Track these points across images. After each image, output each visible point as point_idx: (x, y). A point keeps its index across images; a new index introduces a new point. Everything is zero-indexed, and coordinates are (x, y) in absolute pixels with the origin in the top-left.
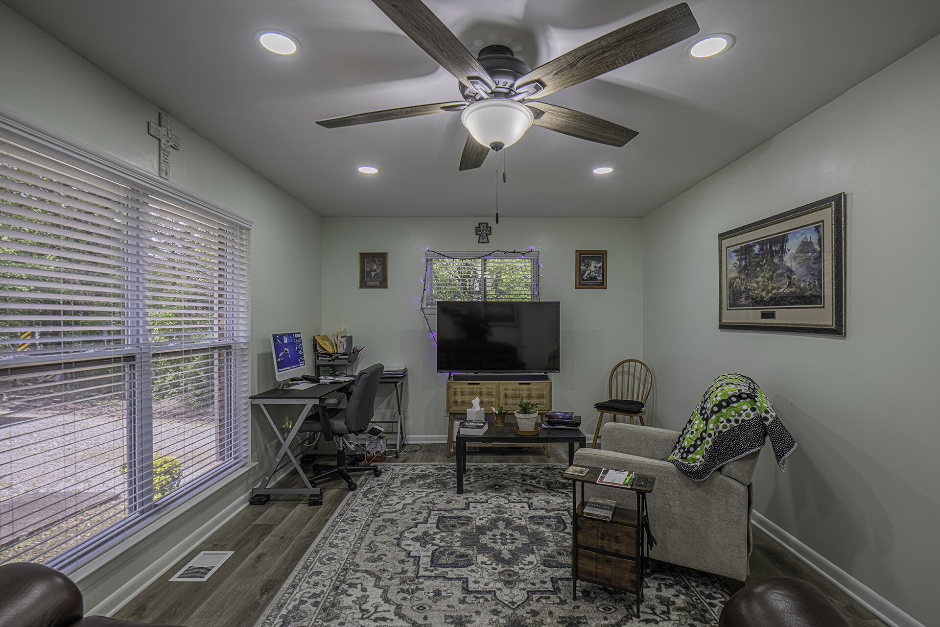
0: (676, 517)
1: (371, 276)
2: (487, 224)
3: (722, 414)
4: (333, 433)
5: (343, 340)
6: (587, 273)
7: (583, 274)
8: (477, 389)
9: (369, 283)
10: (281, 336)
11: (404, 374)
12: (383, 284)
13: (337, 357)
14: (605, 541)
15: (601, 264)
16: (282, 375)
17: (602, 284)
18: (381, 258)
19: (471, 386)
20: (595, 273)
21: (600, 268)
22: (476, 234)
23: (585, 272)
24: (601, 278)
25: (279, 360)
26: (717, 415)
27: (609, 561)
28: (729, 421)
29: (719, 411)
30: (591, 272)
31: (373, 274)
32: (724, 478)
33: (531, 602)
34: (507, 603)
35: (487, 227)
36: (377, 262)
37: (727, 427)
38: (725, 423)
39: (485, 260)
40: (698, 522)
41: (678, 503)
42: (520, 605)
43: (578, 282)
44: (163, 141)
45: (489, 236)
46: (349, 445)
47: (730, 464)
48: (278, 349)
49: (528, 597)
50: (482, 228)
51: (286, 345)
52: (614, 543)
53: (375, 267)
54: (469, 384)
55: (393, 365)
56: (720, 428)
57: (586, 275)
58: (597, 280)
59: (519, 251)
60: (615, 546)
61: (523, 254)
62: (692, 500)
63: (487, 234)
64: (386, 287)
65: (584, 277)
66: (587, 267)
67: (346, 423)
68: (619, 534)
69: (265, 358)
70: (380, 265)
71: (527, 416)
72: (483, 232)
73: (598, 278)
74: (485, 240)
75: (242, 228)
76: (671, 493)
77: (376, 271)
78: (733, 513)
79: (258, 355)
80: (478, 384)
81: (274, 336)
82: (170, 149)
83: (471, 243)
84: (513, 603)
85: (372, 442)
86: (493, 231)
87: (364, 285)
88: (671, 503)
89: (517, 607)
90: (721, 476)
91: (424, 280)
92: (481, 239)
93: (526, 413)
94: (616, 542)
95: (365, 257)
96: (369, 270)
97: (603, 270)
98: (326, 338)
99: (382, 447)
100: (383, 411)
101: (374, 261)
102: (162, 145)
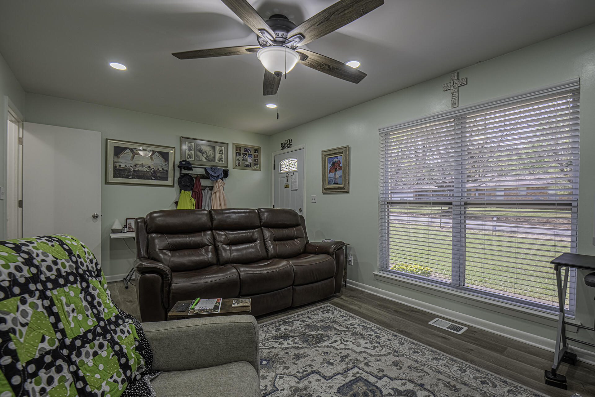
33: (270, 383)
34: (285, 376)
42: (276, 378)
49: (274, 386)
84: (280, 378)
89: (276, 377)
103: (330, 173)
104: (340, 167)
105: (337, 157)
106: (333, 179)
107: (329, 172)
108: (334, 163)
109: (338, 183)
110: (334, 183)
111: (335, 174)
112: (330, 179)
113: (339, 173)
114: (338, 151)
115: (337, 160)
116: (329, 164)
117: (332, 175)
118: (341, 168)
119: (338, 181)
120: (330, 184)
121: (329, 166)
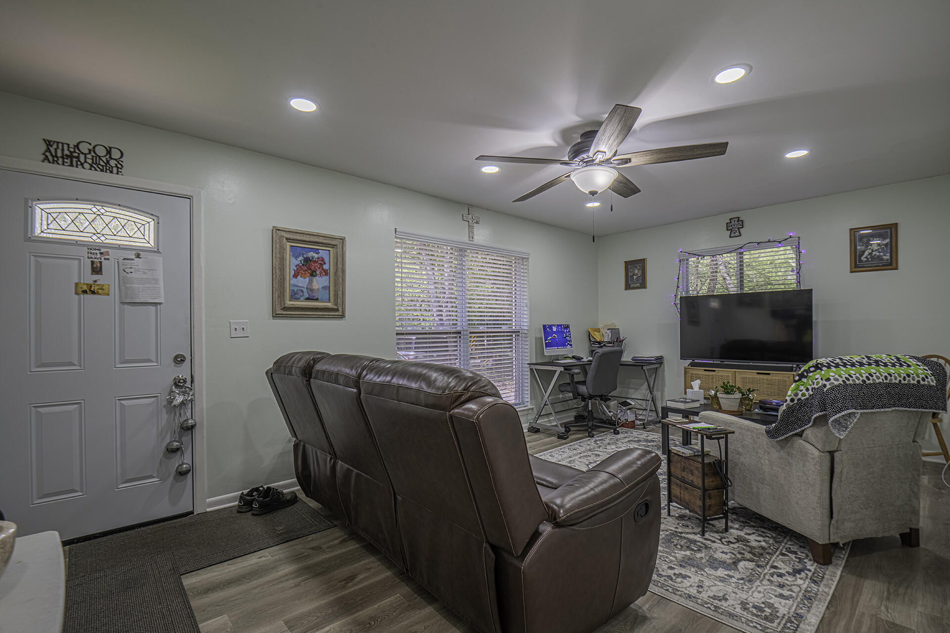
0: (766, 474)
1: (633, 279)
2: (739, 218)
3: (802, 383)
4: (578, 394)
5: (608, 331)
6: (866, 253)
7: (861, 255)
8: (712, 375)
9: (632, 286)
10: (551, 327)
11: (660, 360)
12: (643, 286)
13: (605, 345)
14: (685, 473)
15: (888, 240)
16: (550, 352)
17: (891, 264)
18: (641, 263)
19: (707, 373)
20: (879, 252)
21: (886, 245)
22: (727, 230)
23: (864, 252)
24: (888, 257)
25: (547, 341)
26: (797, 383)
27: (687, 489)
28: (807, 390)
29: (800, 380)
30: (873, 251)
31: (635, 277)
32: (804, 443)
35: (738, 221)
36: (638, 268)
37: (805, 396)
38: (804, 391)
39: (741, 253)
40: (783, 481)
41: (767, 462)
43: (853, 265)
44: (470, 222)
45: (741, 229)
46: (608, 413)
47: (808, 430)
48: (547, 334)
50: (733, 223)
51: (555, 333)
52: (690, 475)
53: (636, 271)
54: (705, 370)
55: (649, 352)
56: (800, 396)
57: (865, 255)
58: (882, 259)
59: (775, 239)
60: (691, 478)
61: (780, 242)
62: (778, 460)
63: (738, 228)
64: (645, 287)
65: (863, 258)
66: (867, 247)
67: (587, 388)
68: (693, 468)
69: (538, 339)
70: (640, 269)
71: (729, 396)
72: (735, 227)
73: (884, 257)
74: (737, 234)
75: (523, 258)
76: (762, 453)
77: (637, 274)
78: (809, 476)
79: (536, 338)
80: (714, 371)
81: (544, 326)
82: (475, 225)
83: (723, 239)
85: (621, 411)
86: (745, 224)
87: (628, 287)
88: (762, 461)
90: (801, 441)
91: (678, 279)
92: (732, 233)
93: (728, 393)
94: (691, 474)
95: (629, 265)
96: (632, 274)
97: (893, 248)
98: (598, 330)
99: (631, 417)
100: (644, 391)
101: (636, 268)
102: (470, 224)
103: (295, 276)
104: (323, 269)
105: (317, 251)
106: (305, 290)
107: (293, 273)
108: (307, 260)
109: (317, 299)
110: (308, 299)
111: (311, 282)
112: (296, 288)
113: (319, 282)
114: (321, 240)
115: (316, 256)
116: (293, 260)
117: (302, 282)
118: (326, 273)
119: (316, 295)
120: (297, 299)
121: (292, 263)
